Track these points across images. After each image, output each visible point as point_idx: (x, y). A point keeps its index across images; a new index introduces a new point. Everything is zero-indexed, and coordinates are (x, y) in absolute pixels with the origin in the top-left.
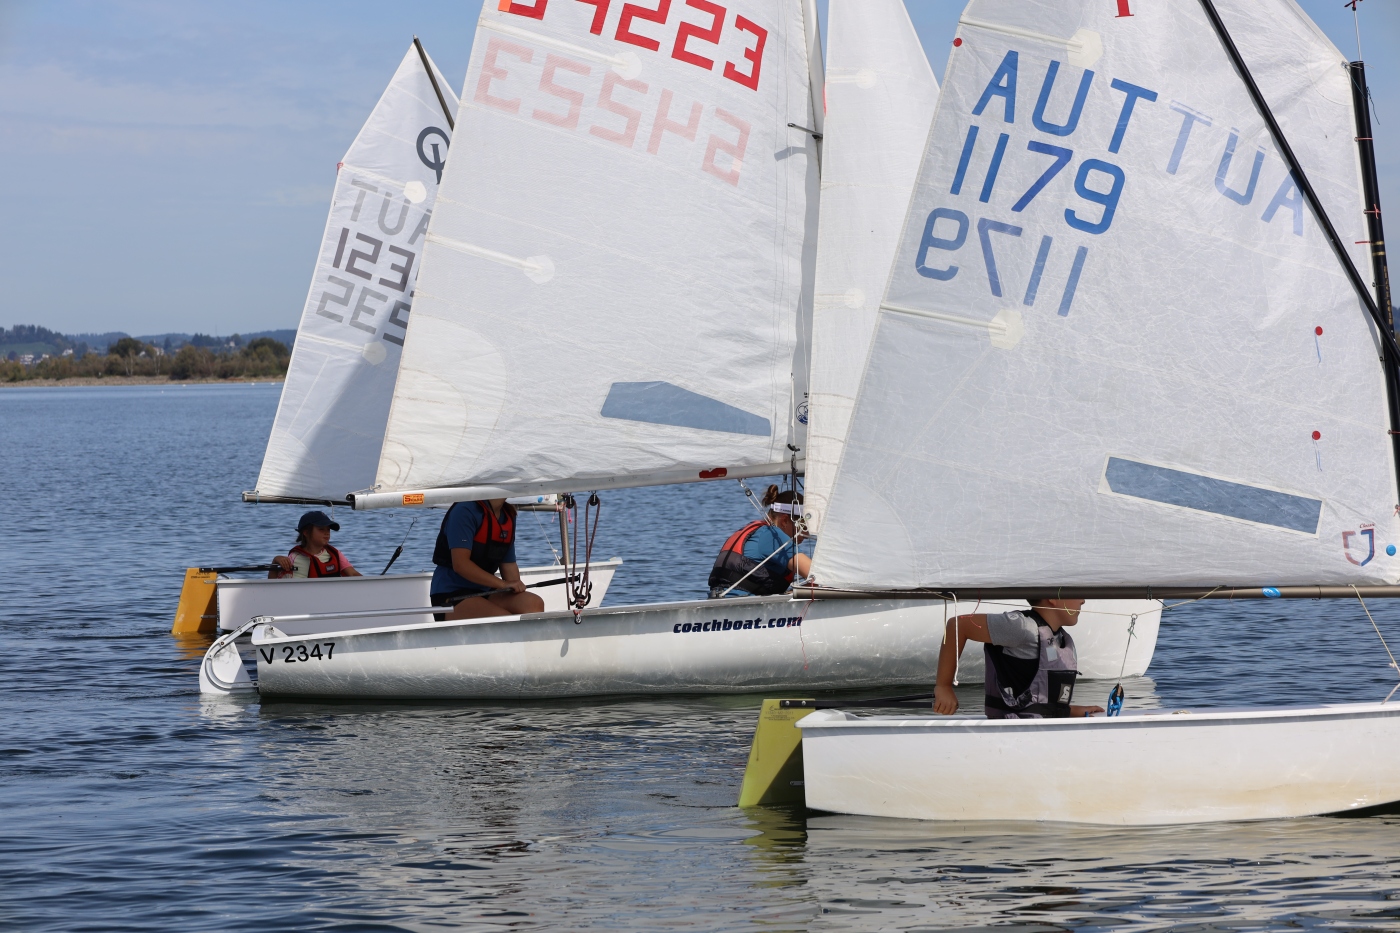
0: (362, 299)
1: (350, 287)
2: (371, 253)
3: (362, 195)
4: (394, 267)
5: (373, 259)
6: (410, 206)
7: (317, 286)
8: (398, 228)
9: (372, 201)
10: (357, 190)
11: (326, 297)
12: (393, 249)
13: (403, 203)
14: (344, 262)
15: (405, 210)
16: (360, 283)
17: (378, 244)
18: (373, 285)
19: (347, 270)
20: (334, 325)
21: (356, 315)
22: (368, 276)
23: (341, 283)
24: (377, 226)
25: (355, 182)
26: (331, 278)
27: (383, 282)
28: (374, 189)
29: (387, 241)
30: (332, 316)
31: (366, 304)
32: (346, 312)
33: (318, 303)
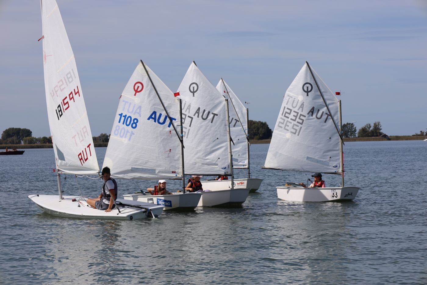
0: (286, 123)
2: (289, 112)
3: (289, 99)
4: (294, 116)
5: (290, 114)
6: (299, 101)
7: (279, 120)
8: (296, 106)
9: (291, 100)
10: (288, 97)
11: (280, 122)
12: (294, 111)
13: (297, 101)
14: (284, 114)
16: (286, 119)
19: (284, 116)
20: (281, 129)
21: (285, 127)
22: (288, 118)
25: (288, 96)
26: (281, 118)
27: (291, 119)
28: (292, 97)
30: (281, 127)
31: (287, 124)
32: (283, 126)
33: (278, 124)
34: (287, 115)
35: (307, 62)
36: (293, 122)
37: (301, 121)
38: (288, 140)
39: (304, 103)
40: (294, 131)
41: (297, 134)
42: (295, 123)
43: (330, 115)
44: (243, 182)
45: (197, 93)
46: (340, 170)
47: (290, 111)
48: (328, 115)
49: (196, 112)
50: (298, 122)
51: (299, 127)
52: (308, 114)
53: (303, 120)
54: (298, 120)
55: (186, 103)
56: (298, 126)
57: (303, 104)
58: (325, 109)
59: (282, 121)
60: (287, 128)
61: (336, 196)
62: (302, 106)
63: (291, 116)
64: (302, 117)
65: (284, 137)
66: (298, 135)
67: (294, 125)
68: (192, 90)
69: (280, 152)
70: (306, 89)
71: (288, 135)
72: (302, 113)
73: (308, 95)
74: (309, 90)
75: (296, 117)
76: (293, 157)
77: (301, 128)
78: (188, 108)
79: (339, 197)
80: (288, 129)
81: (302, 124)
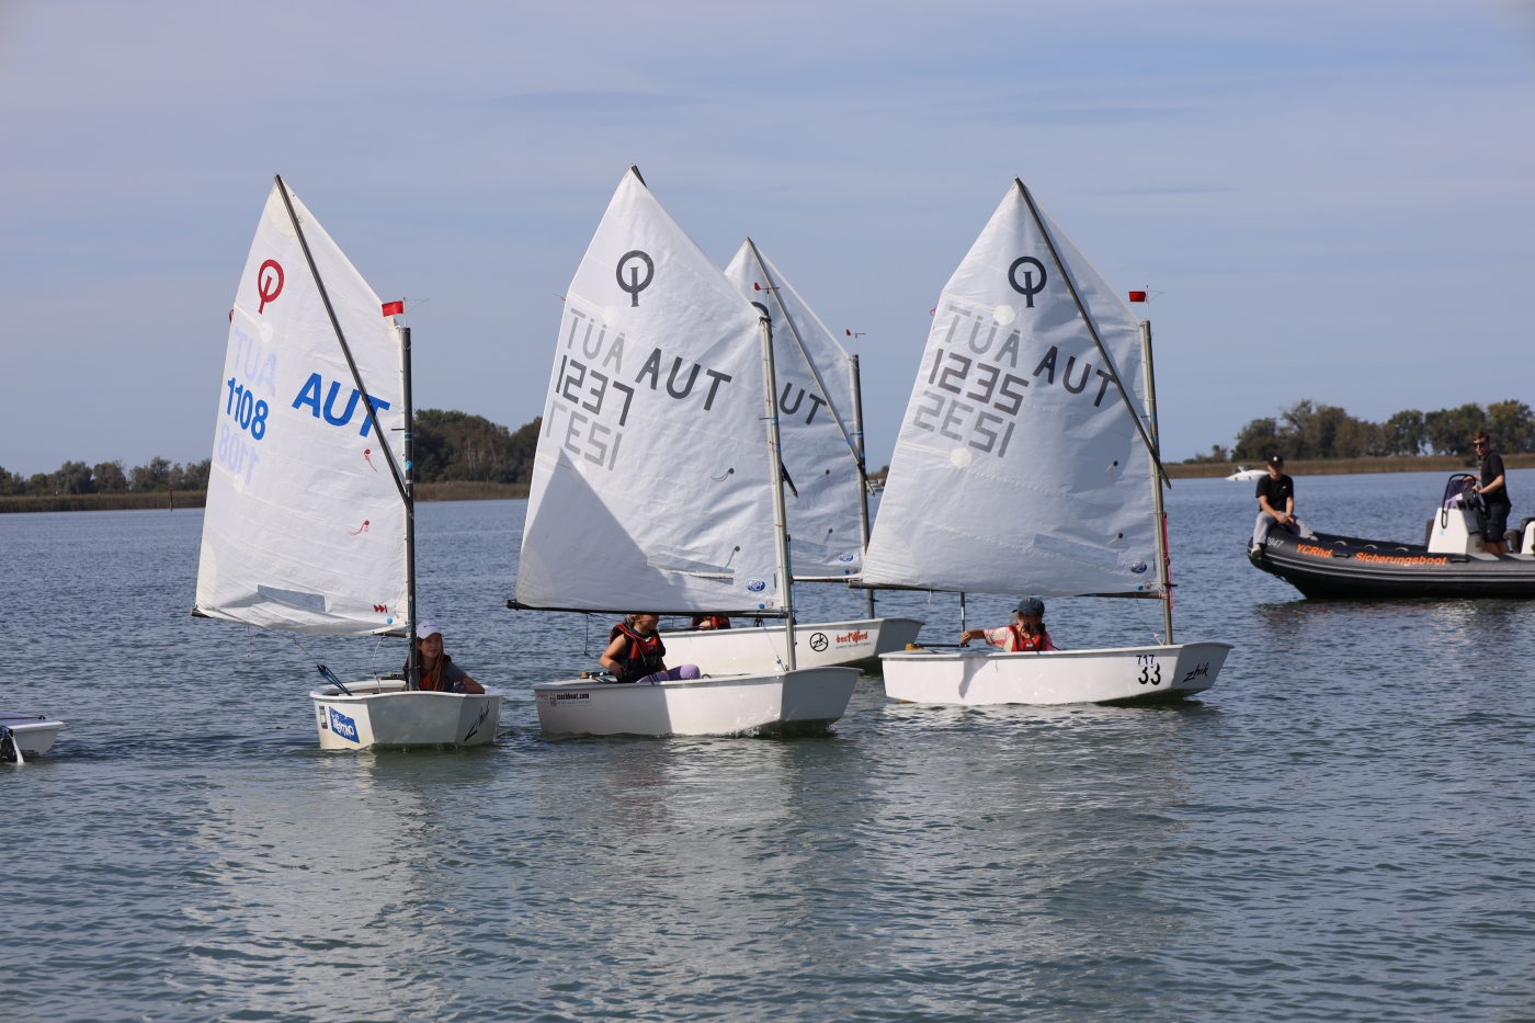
0: (951, 411)
1: (941, 400)
3: (957, 319)
5: (963, 375)
6: (999, 328)
8: (986, 348)
10: (953, 314)
11: (922, 409)
12: (981, 366)
13: (992, 325)
14: (938, 379)
15: (993, 331)
16: (949, 396)
17: (967, 362)
18: (962, 398)
20: (926, 434)
21: (946, 425)
22: (957, 390)
23: (935, 397)
24: (968, 346)
25: (952, 308)
27: (971, 395)
28: (968, 313)
29: (977, 359)
30: (926, 426)
31: (955, 415)
32: (937, 422)
34: (951, 380)
35: (1018, 181)
36: (979, 407)
37: (1009, 402)
38: (958, 474)
39: (1019, 332)
40: (984, 440)
41: (996, 448)
42: (988, 408)
43: (1115, 378)
44: (862, 632)
45: (648, 294)
46: (1158, 584)
47: (962, 365)
48: (1107, 379)
49: (647, 368)
50: (998, 406)
51: (1005, 424)
52: (1037, 373)
53: (1018, 398)
54: (997, 396)
55: (606, 330)
56: (999, 420)
57: (1014, 338)
58: (1092, 356)
59: (933, 405)
60: (952, 427)
61: (1156, 679)
62: (1011, 345)
63: (971, 384)
64: (1012, 387)
65: (942, 465)
66: (1001, 453)
67: (983, 416)
68: (629, 282)
69: (925, 522)
70: (1022, 283)
71: (960, 456)
72: (1014, 372)
73: (1030, 304)
74: (1035, 284)
75: (990, 385)
76: (978, 538)
77: (1012, 426)
78: (612, 352)
79: (1165, 684)
80: (959, 432)
81: (1013, 411)
